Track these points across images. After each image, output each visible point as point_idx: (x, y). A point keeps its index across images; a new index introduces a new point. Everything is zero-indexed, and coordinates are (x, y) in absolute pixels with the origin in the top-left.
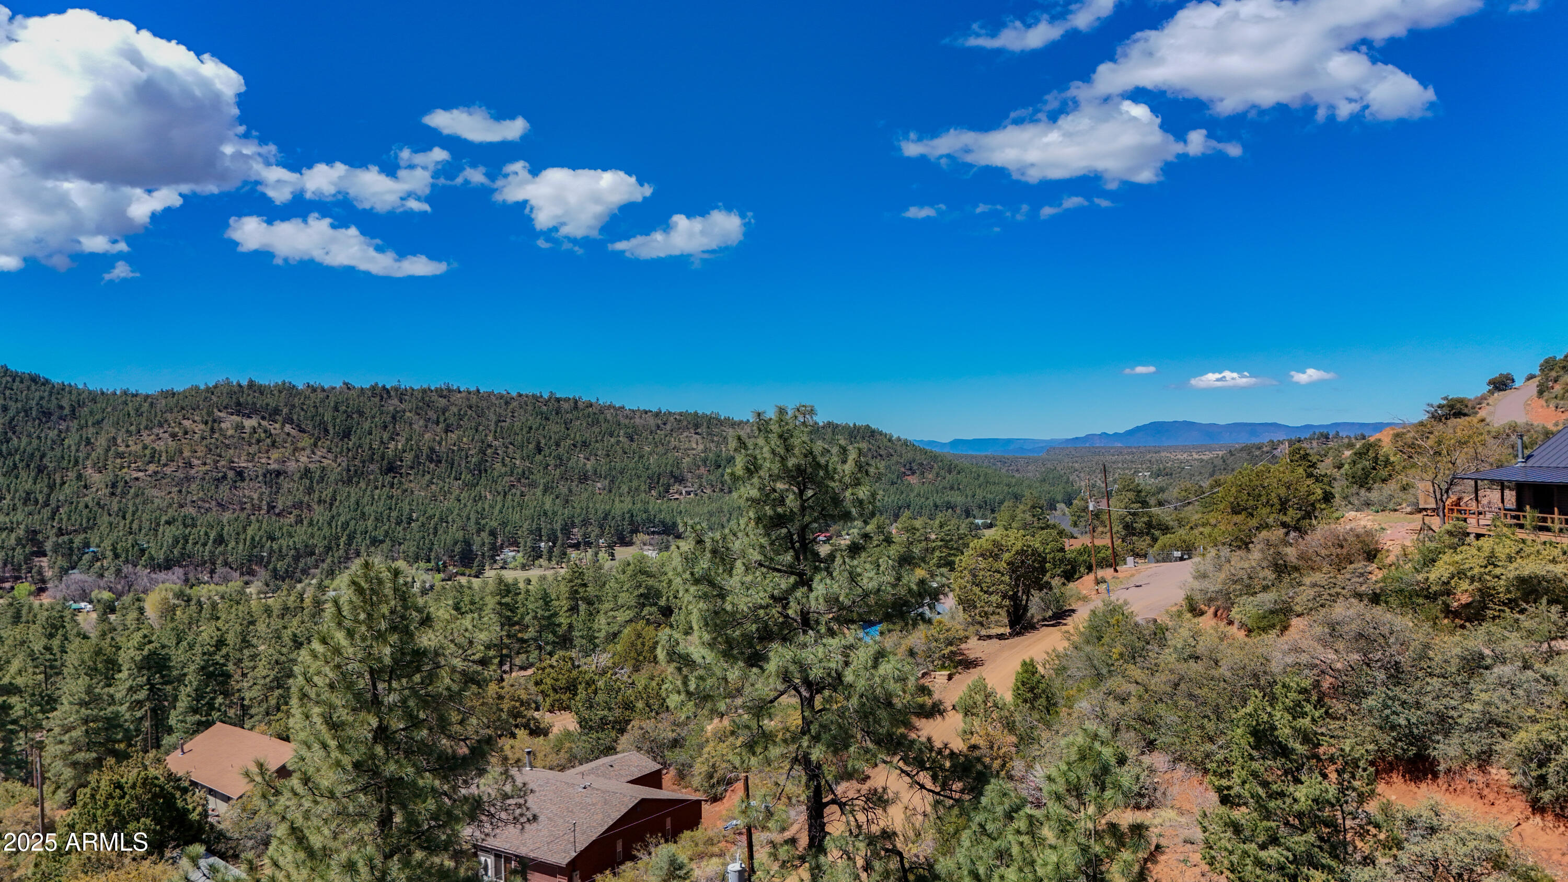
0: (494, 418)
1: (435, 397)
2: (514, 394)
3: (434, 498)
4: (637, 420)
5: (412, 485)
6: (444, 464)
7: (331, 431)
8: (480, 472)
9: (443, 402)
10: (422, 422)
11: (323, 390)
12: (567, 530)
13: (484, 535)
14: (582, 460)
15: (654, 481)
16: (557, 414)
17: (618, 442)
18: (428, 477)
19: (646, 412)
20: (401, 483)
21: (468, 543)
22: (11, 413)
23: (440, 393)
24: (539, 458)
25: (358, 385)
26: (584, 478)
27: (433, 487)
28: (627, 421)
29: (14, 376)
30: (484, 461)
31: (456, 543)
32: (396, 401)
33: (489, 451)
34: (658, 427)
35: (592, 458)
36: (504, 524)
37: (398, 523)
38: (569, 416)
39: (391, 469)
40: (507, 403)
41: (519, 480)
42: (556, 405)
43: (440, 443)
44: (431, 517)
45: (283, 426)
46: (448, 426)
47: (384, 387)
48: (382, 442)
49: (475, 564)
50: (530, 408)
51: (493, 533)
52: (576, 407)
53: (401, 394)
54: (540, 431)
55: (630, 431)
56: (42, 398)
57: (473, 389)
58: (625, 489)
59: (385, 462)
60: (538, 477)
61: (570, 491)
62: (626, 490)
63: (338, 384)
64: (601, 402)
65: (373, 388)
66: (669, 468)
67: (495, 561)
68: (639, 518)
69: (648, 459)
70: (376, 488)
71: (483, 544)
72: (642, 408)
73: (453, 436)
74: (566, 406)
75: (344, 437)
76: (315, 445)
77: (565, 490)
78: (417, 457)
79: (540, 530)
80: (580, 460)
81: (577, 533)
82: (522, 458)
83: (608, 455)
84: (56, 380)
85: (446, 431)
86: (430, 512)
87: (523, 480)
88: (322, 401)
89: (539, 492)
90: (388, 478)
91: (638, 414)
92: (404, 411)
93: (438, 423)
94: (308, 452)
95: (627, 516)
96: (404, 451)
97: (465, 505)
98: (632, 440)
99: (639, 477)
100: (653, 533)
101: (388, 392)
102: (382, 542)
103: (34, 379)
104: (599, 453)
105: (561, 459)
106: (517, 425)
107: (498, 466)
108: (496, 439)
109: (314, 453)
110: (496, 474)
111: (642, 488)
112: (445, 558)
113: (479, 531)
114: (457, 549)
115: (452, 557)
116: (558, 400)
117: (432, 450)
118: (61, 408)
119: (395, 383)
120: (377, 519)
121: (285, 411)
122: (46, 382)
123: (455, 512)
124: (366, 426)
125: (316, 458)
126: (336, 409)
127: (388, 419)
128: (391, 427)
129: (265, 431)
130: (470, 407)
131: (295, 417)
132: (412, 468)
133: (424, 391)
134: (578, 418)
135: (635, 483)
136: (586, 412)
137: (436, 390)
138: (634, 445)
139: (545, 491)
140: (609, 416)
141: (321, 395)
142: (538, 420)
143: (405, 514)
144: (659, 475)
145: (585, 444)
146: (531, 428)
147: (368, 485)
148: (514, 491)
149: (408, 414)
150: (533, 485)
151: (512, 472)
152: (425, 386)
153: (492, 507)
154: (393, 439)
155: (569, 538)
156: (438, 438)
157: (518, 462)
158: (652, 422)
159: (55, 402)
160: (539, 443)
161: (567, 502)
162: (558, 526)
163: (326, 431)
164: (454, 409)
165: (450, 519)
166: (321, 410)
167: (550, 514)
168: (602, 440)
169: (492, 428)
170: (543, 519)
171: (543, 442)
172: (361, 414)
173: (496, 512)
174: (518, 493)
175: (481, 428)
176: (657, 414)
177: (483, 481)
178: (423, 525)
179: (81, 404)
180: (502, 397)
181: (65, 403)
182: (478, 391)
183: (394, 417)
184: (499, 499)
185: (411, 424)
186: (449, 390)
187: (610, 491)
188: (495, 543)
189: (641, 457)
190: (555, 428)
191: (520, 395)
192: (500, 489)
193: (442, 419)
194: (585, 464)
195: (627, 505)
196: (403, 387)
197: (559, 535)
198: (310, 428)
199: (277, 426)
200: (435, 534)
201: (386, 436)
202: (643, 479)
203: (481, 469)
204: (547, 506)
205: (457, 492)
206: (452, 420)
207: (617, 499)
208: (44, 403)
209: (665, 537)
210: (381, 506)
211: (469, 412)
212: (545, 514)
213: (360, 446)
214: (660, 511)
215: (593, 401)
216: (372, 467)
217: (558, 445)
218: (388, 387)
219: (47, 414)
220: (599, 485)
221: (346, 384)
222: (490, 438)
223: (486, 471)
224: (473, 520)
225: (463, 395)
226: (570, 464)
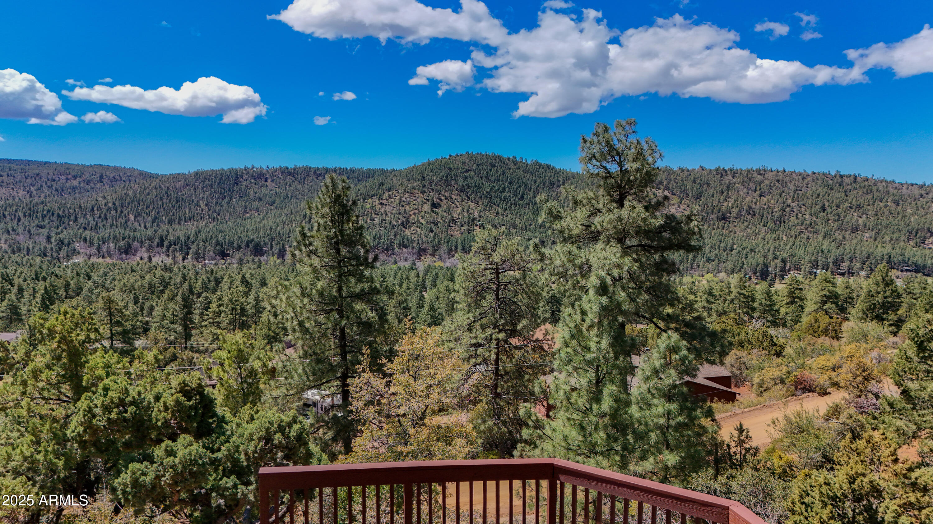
0: (793, 188)
1: (755, 175)
2: (810, 172)
3: (748, 237)
4: (904, 191)
5: (736, 228)
6: (757, 216)
7: (690, 195)
8: (780, 222)
9: (760, 178)
10: (745, 190)
11: (688, 171)
12: (837, 263)
13: (778, 261)
14: (856, 218)
15: (912, 234)
16: (840, 185)
17: (886, 206)
18: (746, 224)
19: (912, 185)
20: (728, 226)
21: (766, 266)
22: (538, 183)
23: (759, 172)
24: (822, 215)
25: (708, 168)
26: (855, 230)
27: (749, 230)
28: (895, 191)
29: (540, 166)
30: (783, 215)
31: (758, 265)
32: (730, 177)
33: (788, 209)
34: (922, 196)
35: (864, 216)
36: (792, 256)
37: (724, 251)
38: (850, 187)
39: (724, 218)
40: (803, 178)
41: (807, 229)
42: (840, 180)
43: (756, 203)
44: (744, 248)
45: (664, 191)
46: (762, 193)
47: (724, 169)
48: (719, 202)
49: (769, 279)
50: (819, 182)
51: (784, 261)
52: (855, 180)
53: (734, 173)
54: (826, 197)
55: (896, 198)
56: (551, 176)
57: (781, 169)
58: (887, 238)
59: (721, 214)
60: (821, 228)
61: (844, 238)
62: (889, 239)
63: (697, 167)
64: (875, 178)
65: (717, 170)
66: (927, 226)
67: (783, 279)
68: (895, 260)
69: (910, 218)
70: (714, 229)
71: (776, 267)
72: (909, 182)
73: (764, 200)
74: (847, 180)
75: (697, 198)
76: (681, 203)
77: (840, 237)
78: (740, 211)
79: (817, 262)
80: (854, 217)
81: (845, 266)
82: (811, 215)
83: (877, 215)
84: (558, 167)
85: (760, 196)
86: (745, 245)
87: (809, 229)
88: (687, 177)
89: (820, 238)
90: (721, 223)
91: (905, 186)
92: (735, 183)
93: (755, 191)
94: (676, 206)
95: (886, 257)
96: (733, 208)
97: (768, 243)
98: (898, 205)
99: (900, 231)
100: (907, 271)
101: (726, 172)
102: (713, 261)
103: (548, 167)
104: (870, 213)
105: (839, 217)
106: (810, 192)
107: (793, 219)
108: (793, 201)
109: (679, 207)
110: (791, 223)
111: (903, 238)
112: (750, 273)
113: (775, 258)
114: (759, 269)
115: (755, 273)
116: (842, 176)
117: (750, 207)
118: (559, 181)
119: (731, 166)
120: (712, 247)
121: (665, 183)
122: (554, 168)
123: (761, 246)
124: (711, 192)
125: (680, 210)
126: (694, 182)
127: (725, 188)
128: (725, 194)
129: (654, 194)
130: (778, 181)
131: (671, 186)
132: (736, 218)
133: (748, 171)
134: (856, 189)
135: (896, 235)
136: (863, 184)
137: (756, 170)
138: (899, 208)
139: (825, 237)
140: (881, 188)
141: (686, 174)
142: (825, 190)
143: (729, 245)
144: (918, 230)
145: (859, 207)
146: (819, 195)
147: (708, 227)
148: (802, 235)
149: (737, 185)
150: (816, 232)
151: (802, 223)
152: (750, 168)
153: (785, 245)
154: (726, 200)
155: (839, 269)
156: (754, 200)
157: (807, 217)
158: (916, 192)
159: (556, 178)
160: (824, 205)
161: (841, 244)
162: (830, 260)
163: (688, 195)
164: (767, 182)
165: (757, 250)
166: (685, 182)
167: (826, 252)
168: (873, 204)
169: (792, 194)
170: (820, 254)
171: (827, 204)
172: (708, 184)
173: (788, 248)
174: (805, 237)
175: (783, 194)
176: (922, 187)
177: (782, 228)
178: (739, 252)
179: (567, 179)
180: (800, 174)
181: (561, 179)
182: (784, 171)
183: (728, 187)
184: (791, 240)
185: (738, 191)
186: (765, 170)
187: (875, 240)
188: (785, 267)
189: (904, 217)
190: (837, 195)
191: (814, 173)
192: (792, 233)
193: (758, 189)
194: (858, 221)
195: (888, 248)
196: (735, 168)
197: (831, 265)
198: (678, 193)
199: (660, 191)
200: (746, 258)
201: (722, 198)
202: (904, 232)
203: (781, 221)
204: (824, 247)
205: (764, 234)
206: (766, 189)
207: (880, 246)
208: (551, 179)
209: (914, 274)
210: (715, 240)
211: (777, 184)
212: (822, 251)
213: (706, 204)
214: (914, 256)
215: (870, 176)
216: (712, 216)
217: (838, 207)
218: (726, 168)
219: (552, 184)
220: (867, 235)
221: (701, 167)
222: (789, 201)
223: (784, 222)
224: (771, 252)
225: (774, 173)
226: (846, 220)
